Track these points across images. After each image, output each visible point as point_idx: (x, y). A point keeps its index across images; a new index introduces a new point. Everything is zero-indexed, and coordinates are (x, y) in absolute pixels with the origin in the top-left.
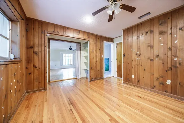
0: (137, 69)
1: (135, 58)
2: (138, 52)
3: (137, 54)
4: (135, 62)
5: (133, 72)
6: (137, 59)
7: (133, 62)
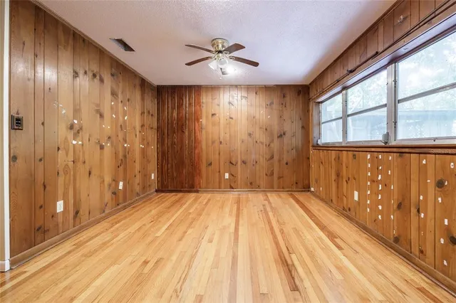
0: (72, 178)
1: (66, 138)
2: (76, 122)
3: (71, 127)
4: (67, 154)
5: (60, 191)
6: (74, 142)
7: (60, 152)
